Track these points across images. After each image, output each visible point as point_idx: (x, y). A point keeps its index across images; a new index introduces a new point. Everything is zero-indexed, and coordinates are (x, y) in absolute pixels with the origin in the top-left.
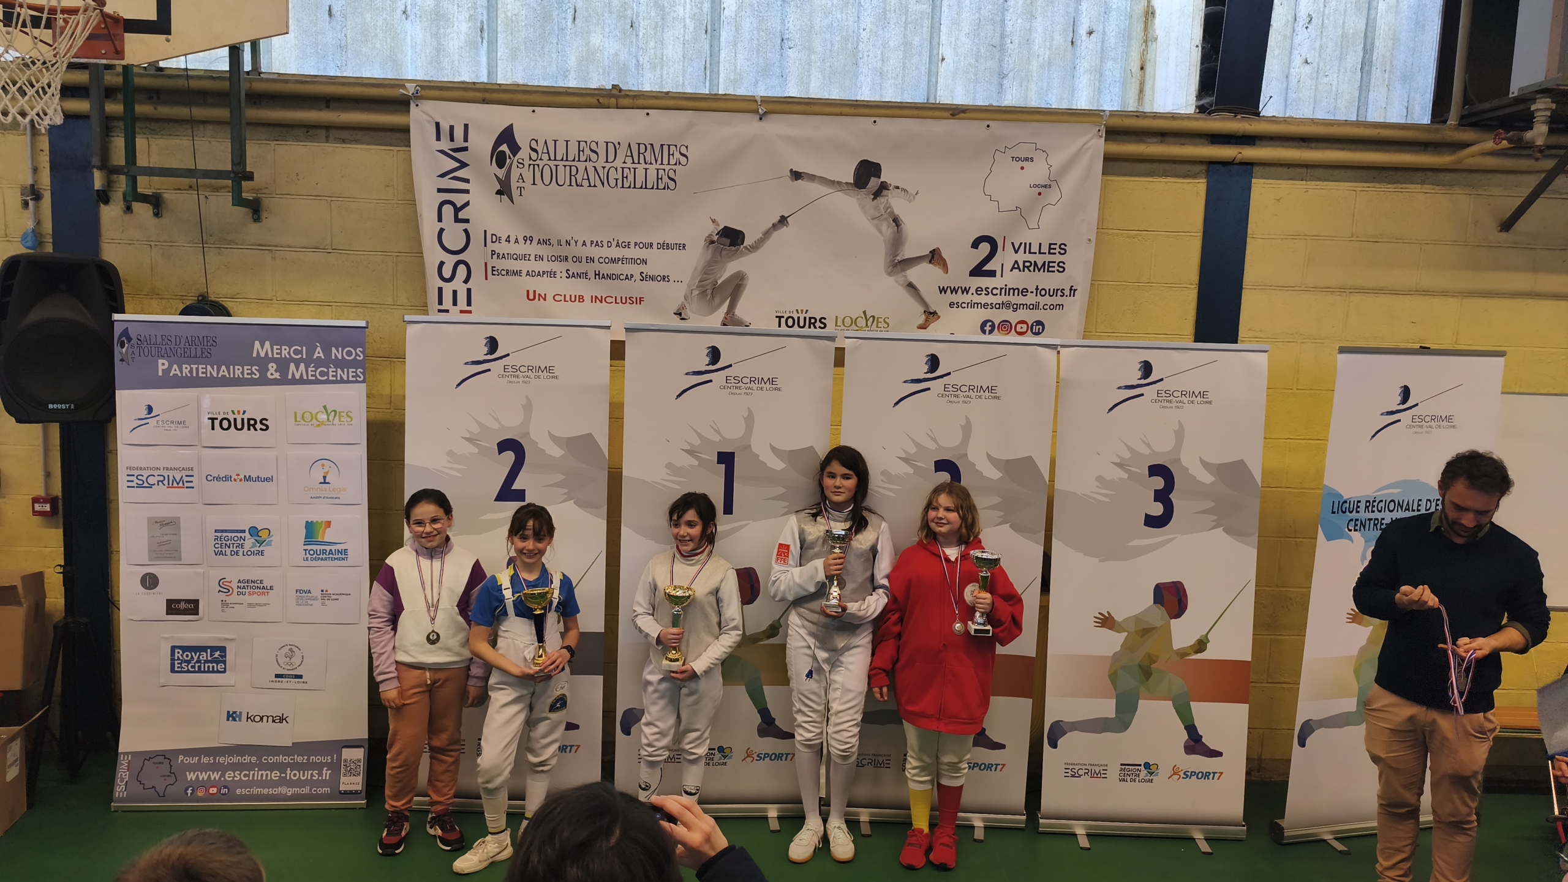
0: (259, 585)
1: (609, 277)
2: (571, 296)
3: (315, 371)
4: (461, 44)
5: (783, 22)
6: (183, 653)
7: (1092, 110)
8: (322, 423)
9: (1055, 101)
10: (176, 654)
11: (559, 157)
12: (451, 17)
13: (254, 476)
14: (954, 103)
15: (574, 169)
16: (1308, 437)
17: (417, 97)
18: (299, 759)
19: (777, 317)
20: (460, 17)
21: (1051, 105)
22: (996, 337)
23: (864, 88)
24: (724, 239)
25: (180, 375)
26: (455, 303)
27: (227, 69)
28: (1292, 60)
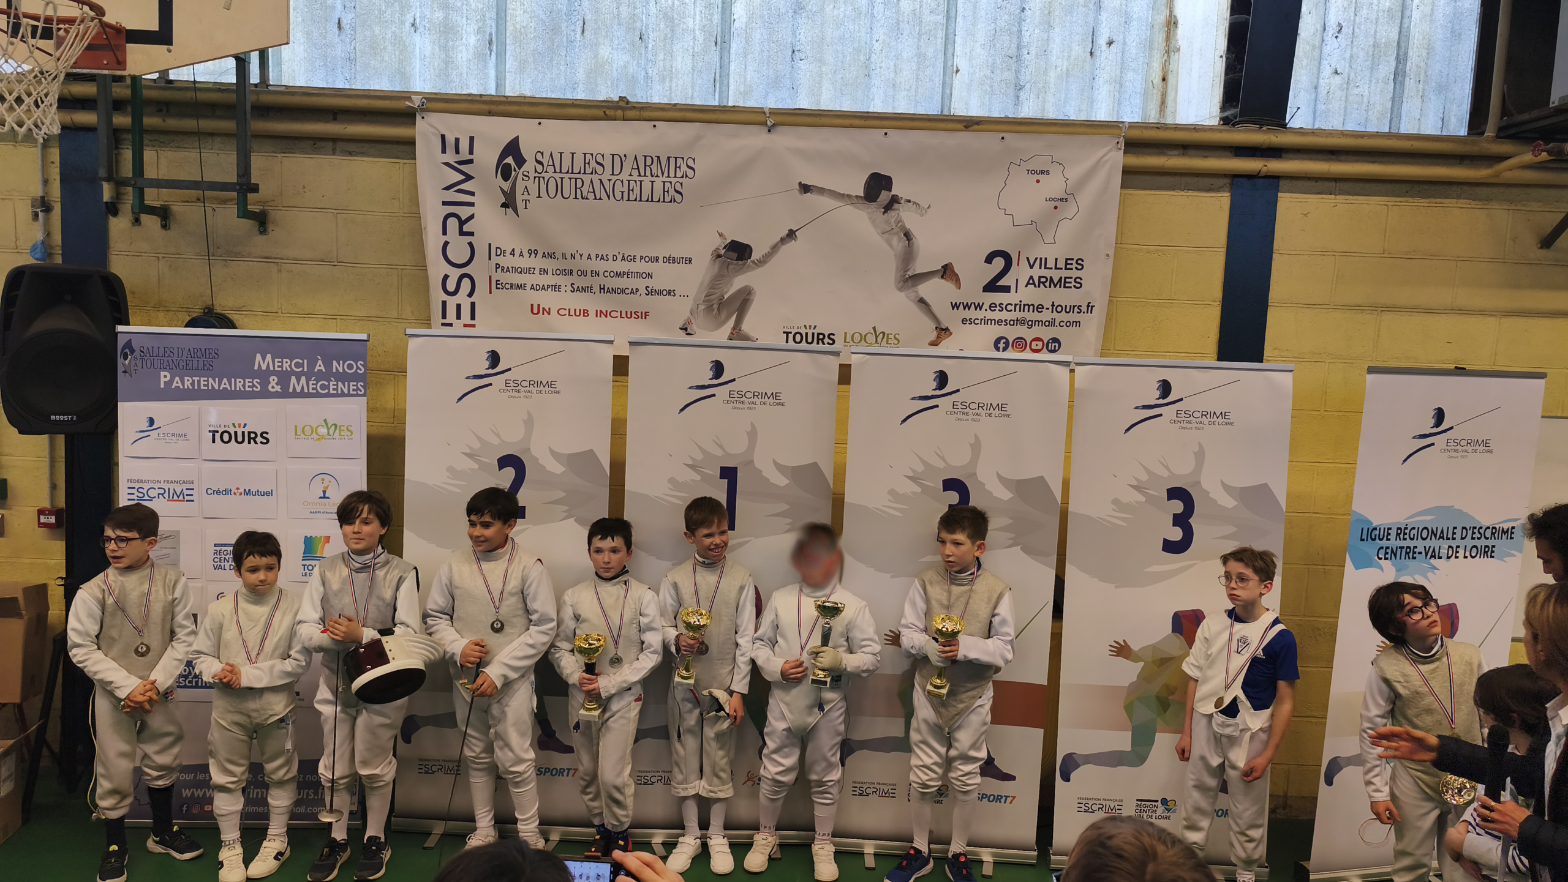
1: (614, 291)
2: (575, 310)
3: (316, 384)
4: (469, 57)
5: (794, 34)
7: (1111, 122)
8: (323, 437)
9: (1073, 113)
11: (564, 170)
12: (460, 29)
13: (254, 490)
14: (969, 115)
15: (579, 181)
16: (1337, 461)
17: (423, 109)
19: (784, 332)
20: (468, 30)
21: (1069, 117)
22: (1010, 354)
23: (876, 100)
24: (731, 253)
25: (181, 387)
26: (459, 317)
27: (235, 82)
28: (1321, 71)
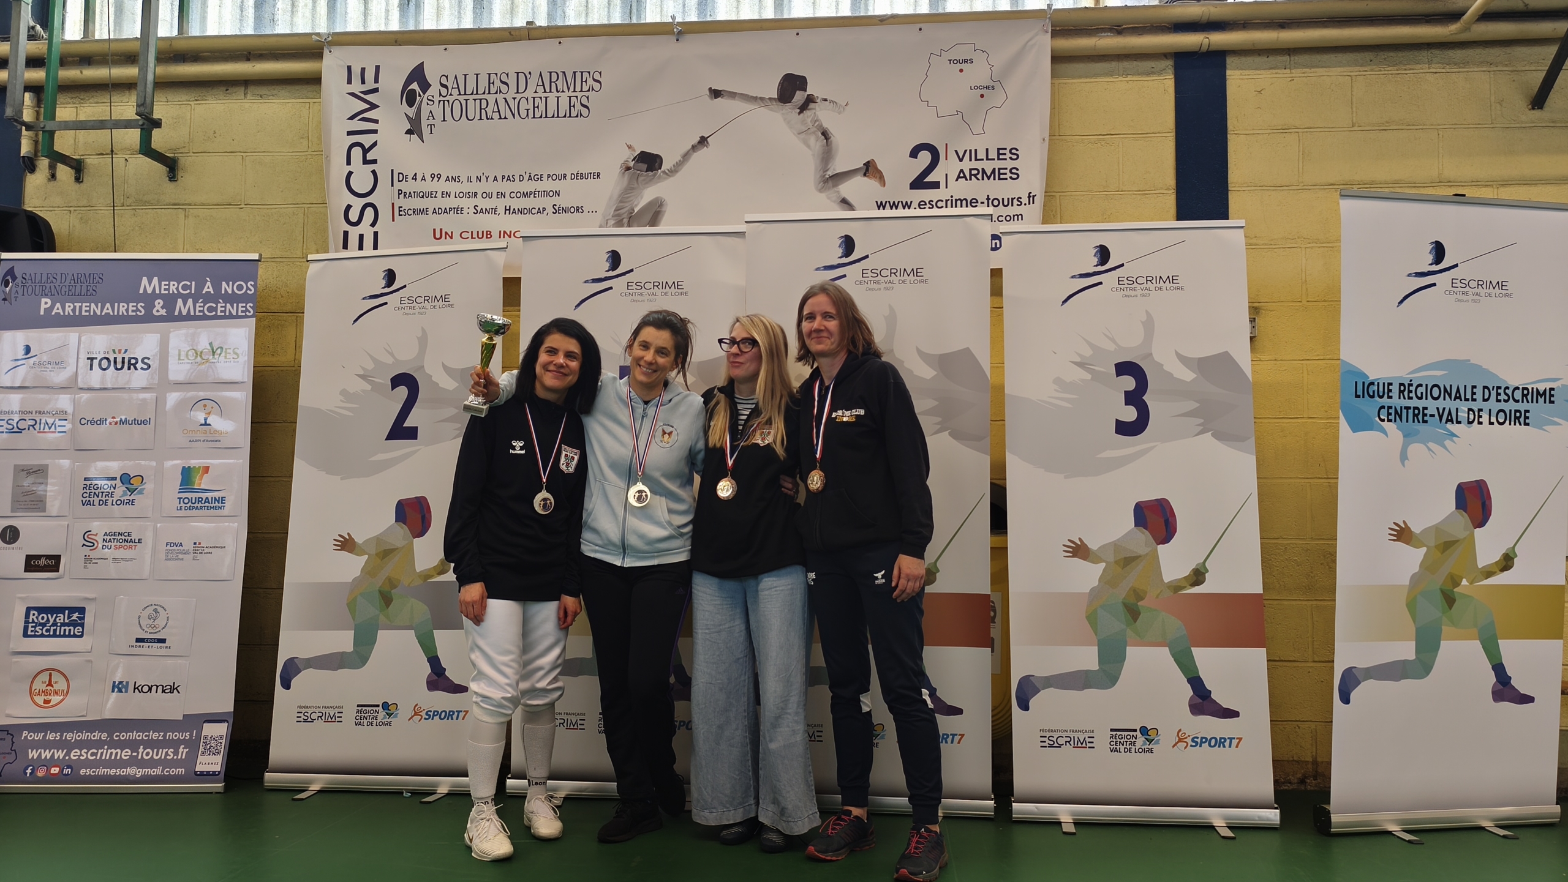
0: (126, 538)
1: (520, 211)
2: (478, 232)
3: (203, 307)
6: (39, 615)
8: (206, 361)
10: (31, 617)
13: (130, 419)
17: (329, 46)
18: (154, 736)
24: (640, 164)
26: (360, 248)
